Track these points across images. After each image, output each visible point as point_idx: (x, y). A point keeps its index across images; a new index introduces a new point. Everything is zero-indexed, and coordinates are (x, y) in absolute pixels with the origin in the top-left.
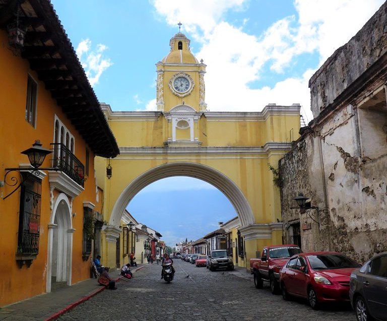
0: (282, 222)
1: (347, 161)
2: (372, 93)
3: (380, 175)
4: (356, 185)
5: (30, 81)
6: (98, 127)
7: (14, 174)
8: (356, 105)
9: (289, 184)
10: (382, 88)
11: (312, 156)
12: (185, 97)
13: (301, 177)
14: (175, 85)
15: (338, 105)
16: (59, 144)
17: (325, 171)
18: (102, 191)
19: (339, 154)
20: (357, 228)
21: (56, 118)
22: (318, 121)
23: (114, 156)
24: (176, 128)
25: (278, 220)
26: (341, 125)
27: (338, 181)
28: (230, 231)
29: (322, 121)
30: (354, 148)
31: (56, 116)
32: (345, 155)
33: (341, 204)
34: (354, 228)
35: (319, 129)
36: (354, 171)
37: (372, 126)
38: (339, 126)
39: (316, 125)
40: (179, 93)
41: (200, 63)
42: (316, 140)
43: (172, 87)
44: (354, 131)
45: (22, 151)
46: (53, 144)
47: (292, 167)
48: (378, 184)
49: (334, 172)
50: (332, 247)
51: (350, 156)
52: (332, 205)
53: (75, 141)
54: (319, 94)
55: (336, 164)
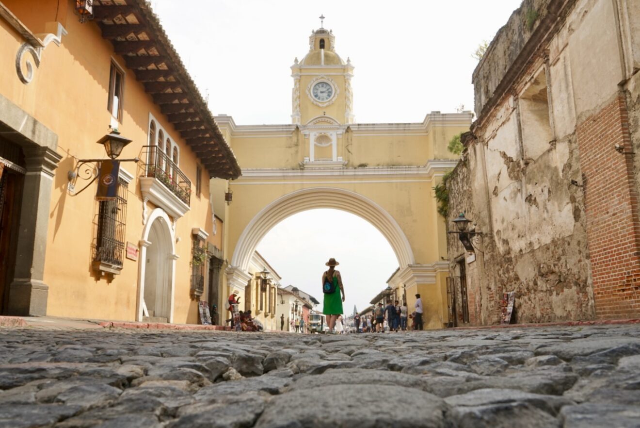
0: (448, 260)
1: (511, 167)
2: (532, 77)
3: (542, 177)
4: (519, 195)
5: (113, 67)
8: (517, 95)
9: (455, 210)
10: (541, 69)
11: (475, 168)
12: (327, 106)
13: (466, 199)
14: (314, 93)
15: (498, 98)
16: (154, 146)
17: (489, 185)
18: (221, 221)
19: (502, 160)
20: (521, 251)
21: (152, 117)
22: (480, 124)
23: (234, 177)
24: (315, 145)
25: (442, 258)
26: (503, 123)
27: (501, 195)
28: (397, 286)
29: (484, 122)
30: (516, 149)
31: (151, 114)
32: (508, 160)
33: (505, 224)
34: (518, 250)
35: (482, 133)
36: (517, 179)
37: (536, 120)
38: (501, 126)
39: (478, 127)
40: (320, 102)
41: (346, 63)
42: (478, 146)
43: (311, 95)
44: (517, 127)
45: (99, 140)
47: (456, 188)
48: (540, 189)
49: (497, 185)
50: (497, 281)
51: (513, 161)
52: (497, 226)
53: (180, 151)
54: (482, 90)
55: (500, 174)
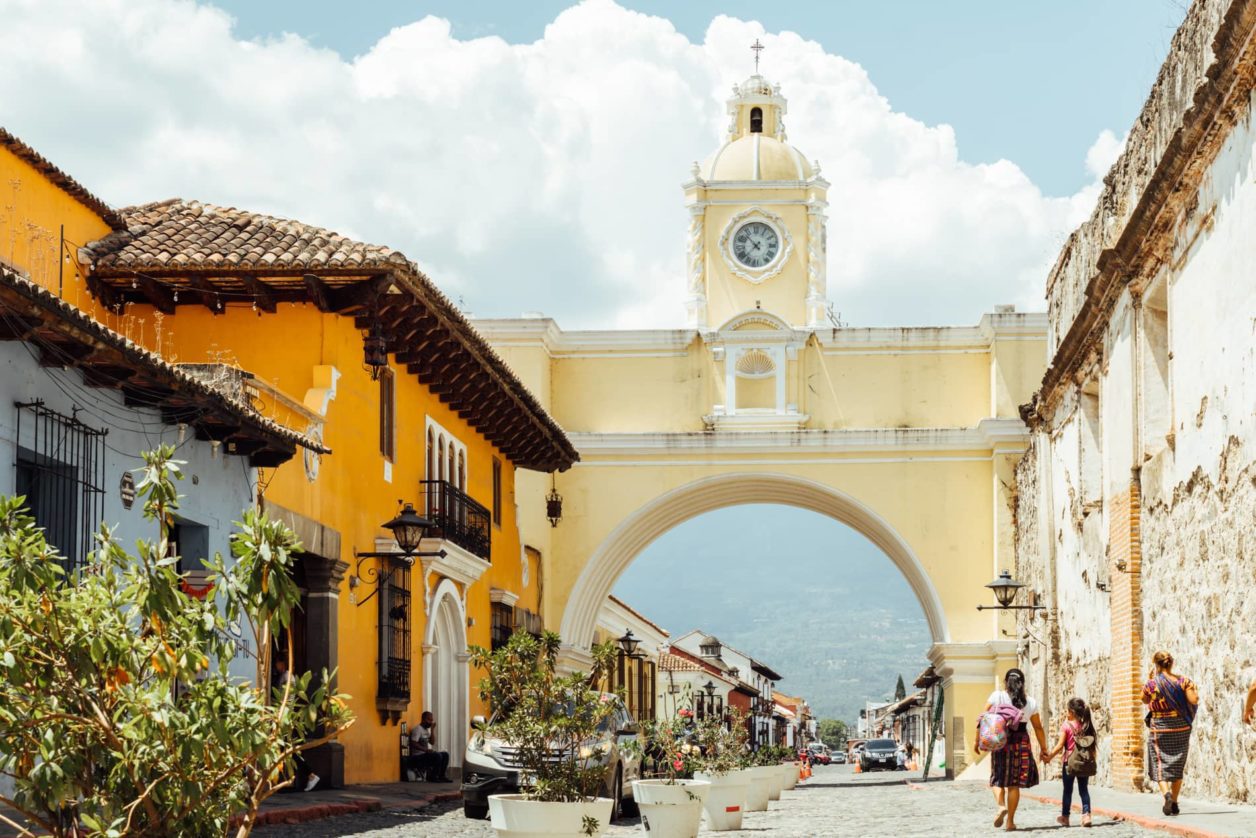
0: (1016, 638)
4: (1078, 562)
6: (515, 419)
7: (370, 563)
8: (1079, 385)
11: (1039, 478)
14: (736, 247)
16: (436, 482)
18: (538, 555)
19: (1067, 486)
20: (1079, 659)
21: (429, 421)
23: (564, 466)
24: (738, 377)
25: (1005, 633)
27: (1065, 549)
31: (427, 417)
34: (1076, 657)
35: (1049, 416)
38: (1067, 422)
40: (749, 272)
42: (1043, 441)
43: (728, 254)
45: (385, 523)
46: (425, 482)
49: (1062, 527)
55: (1064, 509)
